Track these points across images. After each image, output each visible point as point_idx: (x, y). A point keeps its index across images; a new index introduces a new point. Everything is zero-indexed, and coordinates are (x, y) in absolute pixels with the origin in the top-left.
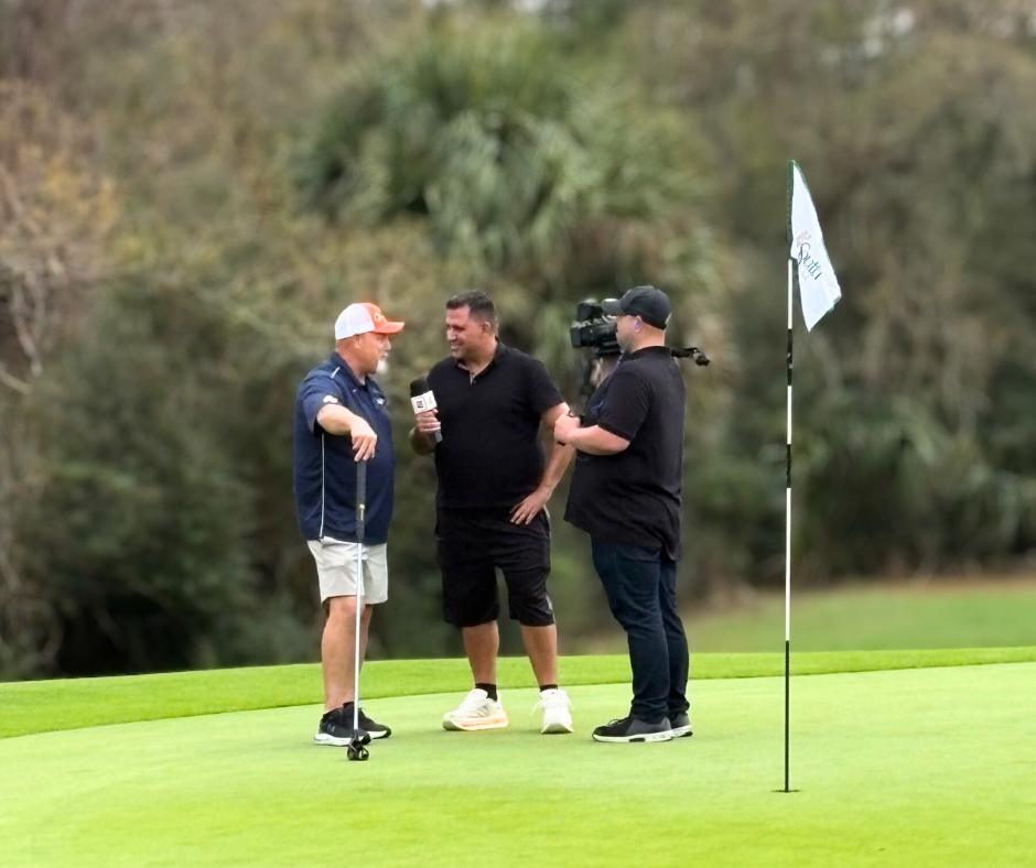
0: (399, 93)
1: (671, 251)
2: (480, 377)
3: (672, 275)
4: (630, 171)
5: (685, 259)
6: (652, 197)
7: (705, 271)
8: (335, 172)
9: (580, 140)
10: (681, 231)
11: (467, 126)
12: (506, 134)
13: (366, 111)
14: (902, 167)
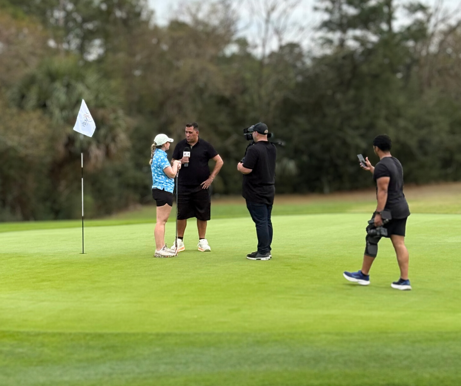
0: (40, 76)
1: (112, 116)
2: (193, 147)
3: (112, 123)
4: (101, 96)
5: (116, 119)
6: (106, 102)
7: (121, 122)
8: (23, 97)
9: (88, 88)
10: (114, 111)
11: (58, 85)
12: (68, 86)
13: (31, 81)
14: (181, 94)
